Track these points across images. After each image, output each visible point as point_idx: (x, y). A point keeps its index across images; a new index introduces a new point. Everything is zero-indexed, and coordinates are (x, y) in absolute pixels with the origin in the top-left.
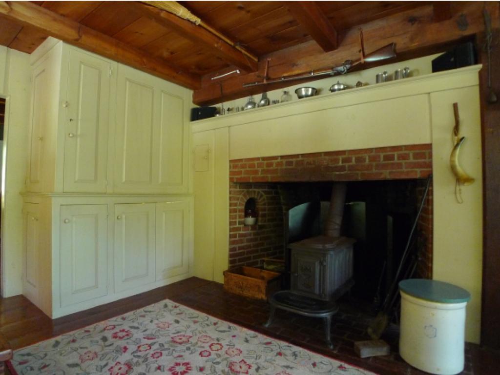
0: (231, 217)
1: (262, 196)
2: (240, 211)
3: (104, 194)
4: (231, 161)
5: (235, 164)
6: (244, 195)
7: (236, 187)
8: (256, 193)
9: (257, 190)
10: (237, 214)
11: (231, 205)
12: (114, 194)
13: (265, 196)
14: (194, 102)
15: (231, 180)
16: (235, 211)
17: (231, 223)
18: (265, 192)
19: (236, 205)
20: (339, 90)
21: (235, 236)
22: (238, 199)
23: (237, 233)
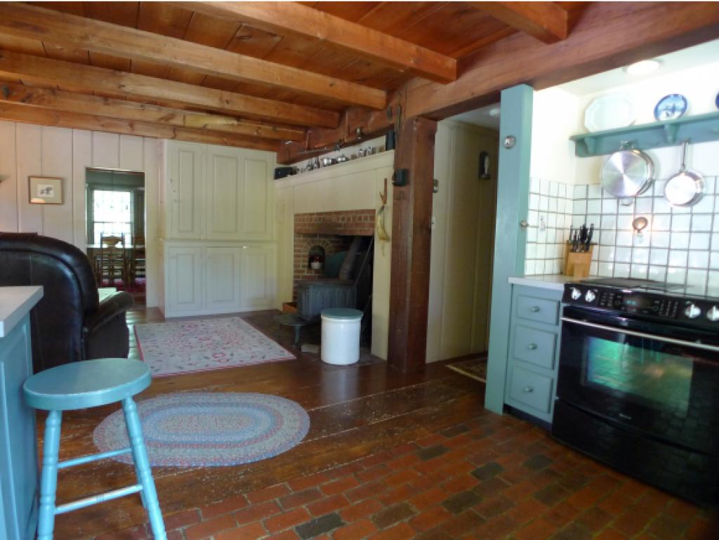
0: (295, 261)
1: (327, 245)
2: (304, 256)
3: (199, 240)
4: (295, 215)
5: (298, 217)
6: (309, 244)
7: (300, 236)
8: (320, 242)
9: (322, 240)
10: (301, 258)
11: (295, 251)
12: (207, 240)
13: (331, 245)
14: (278, 162)
15: (295, 230)
16: (299, 256)
17: (295, 266)
18: (331, 242)
19: (299, 251)
20: (342, 161)
21: (298, 277)
22: (301, 246)
23: (300, 274)
